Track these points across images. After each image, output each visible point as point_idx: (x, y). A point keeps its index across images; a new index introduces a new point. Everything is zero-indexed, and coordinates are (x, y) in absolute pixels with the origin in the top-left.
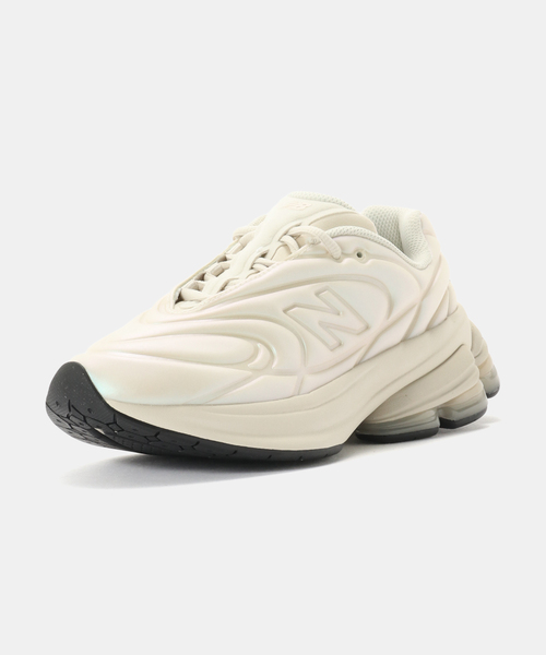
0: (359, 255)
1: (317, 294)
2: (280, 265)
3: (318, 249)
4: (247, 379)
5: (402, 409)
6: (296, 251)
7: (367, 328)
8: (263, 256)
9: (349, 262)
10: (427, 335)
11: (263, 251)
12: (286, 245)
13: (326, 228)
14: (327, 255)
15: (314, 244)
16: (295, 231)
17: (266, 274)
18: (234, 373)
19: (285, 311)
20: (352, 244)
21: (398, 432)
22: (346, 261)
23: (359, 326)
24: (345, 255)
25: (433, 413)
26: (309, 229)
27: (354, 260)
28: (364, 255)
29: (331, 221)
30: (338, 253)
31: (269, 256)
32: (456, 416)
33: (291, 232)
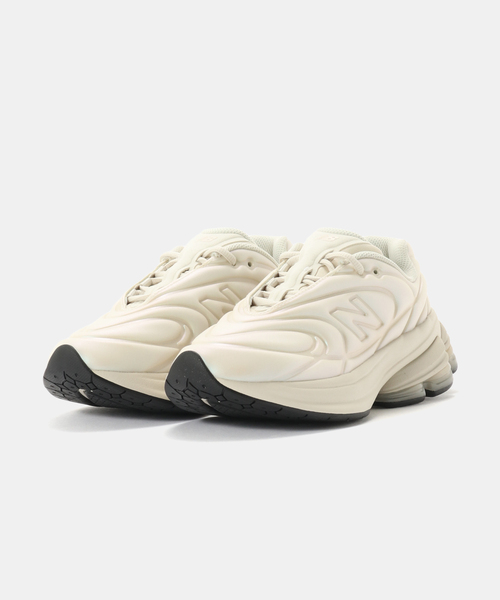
0: (376, 272)
1: (351, 300)
2: (323, 280)
3: (348, 268)
4: (311, 363)
5: (403, 383)
6: (332, 270)
7: (382, 324)
8: (309, 273)
9: (370, 277)
10: (418, 330)
11: (309, 269)
12: (324, 266)
13: (352, 253)
14: (355, 272)
15: (345, 264)
16: (330, 256)
17: (314, 287)
18: (302, 359)
19: (331, 313)
20: (371, 265)
21: (400, 400)
22: (368, 276)
23: (378, 323)
24: (366, 272)
25: (421, 386)
26: (339, 254)
27: (373, 276)
28: (379, 272)
29: (354, 249)
30: (362, 271)
31: (313, 273)
32: (435, 388)
33: (327, 257)
